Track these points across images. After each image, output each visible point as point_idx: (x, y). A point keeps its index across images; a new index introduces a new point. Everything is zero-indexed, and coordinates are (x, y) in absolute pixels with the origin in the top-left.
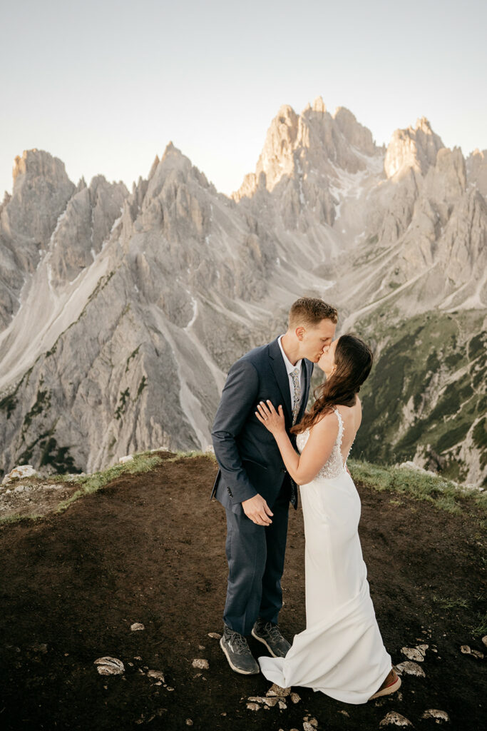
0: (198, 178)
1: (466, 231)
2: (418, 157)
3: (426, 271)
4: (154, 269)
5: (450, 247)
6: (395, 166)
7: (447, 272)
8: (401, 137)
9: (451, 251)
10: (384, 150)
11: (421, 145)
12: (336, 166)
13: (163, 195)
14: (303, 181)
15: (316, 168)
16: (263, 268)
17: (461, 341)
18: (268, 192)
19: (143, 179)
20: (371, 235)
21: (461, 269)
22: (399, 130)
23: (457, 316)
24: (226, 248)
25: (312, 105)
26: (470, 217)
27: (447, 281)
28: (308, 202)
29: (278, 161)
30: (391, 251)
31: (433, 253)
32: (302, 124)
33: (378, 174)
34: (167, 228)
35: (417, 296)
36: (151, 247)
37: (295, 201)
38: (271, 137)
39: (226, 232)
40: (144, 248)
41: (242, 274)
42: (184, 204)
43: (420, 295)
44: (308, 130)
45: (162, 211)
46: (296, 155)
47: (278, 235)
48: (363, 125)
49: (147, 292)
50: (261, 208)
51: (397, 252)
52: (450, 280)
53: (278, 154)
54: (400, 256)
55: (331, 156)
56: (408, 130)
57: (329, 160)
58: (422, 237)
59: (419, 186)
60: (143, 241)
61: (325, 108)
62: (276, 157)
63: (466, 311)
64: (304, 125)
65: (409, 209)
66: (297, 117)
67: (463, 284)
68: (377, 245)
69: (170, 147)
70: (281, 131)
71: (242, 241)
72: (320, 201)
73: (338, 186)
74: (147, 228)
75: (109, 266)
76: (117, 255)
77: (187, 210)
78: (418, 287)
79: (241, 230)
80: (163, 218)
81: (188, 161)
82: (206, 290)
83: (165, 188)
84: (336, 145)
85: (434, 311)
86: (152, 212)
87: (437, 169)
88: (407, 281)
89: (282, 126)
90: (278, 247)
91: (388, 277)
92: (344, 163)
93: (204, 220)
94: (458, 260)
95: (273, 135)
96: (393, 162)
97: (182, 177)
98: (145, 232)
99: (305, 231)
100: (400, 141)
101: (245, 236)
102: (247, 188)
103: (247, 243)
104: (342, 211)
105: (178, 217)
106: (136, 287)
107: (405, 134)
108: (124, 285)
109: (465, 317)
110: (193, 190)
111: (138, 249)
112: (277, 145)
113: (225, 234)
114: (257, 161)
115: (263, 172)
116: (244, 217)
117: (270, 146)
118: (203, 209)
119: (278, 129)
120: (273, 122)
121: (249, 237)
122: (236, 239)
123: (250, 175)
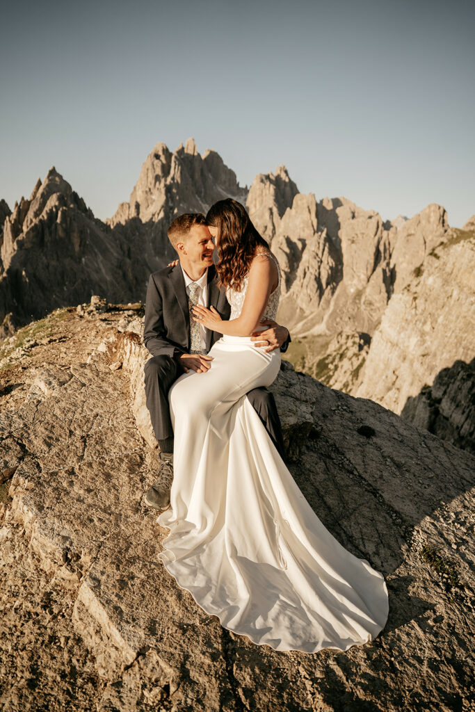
0: (77, 203)
1: (316, 267)
2: (277, 200)
4: (33, 284)
5: (302, 280)
6: (255, 206)
7: (299, 301)
8: (262, 181)
9: (302, 284)
10: (246, 191)
11: (280, 189)
12: (202, 202)
13: (44, 215)
14: (173, 212)
15: (185, 202)
16: (134, 290)
17: (309, 363)
18: (141, 221)
19: (25, 199)
21: (311, 299)
22: (261, 175)
23: (306, 340)
24: (100, 269)
25: (185, 146)
26: (320, 255)
27: (298, 310)
29: (151, 193)
31: (287, 285)
32: (175, 162)
34: (47, 247)
36: (31, 264)
38: (146, 171)
39: (102, 254)
40: (24, 264)
41: (115, 294)
42: (64, 225)
44: (180, 167)
45: (42, 230)
46: (168, 189)
47: (147, 260)
48: (229, 167)
49: (25, 305)
50: (133, 235)
52: (301, 309)
53: (152, 187)
55: (199, 193)
56: (269, 176)
57: (197, 196)
59: (276, 225)
60: (22, 258)
61: (196, 148)
62: (150, 189)
63: (314, 337)
64: (177, 163)
66: (171, 155)
67: (312, 313)
69: (53, 172)
70: (155, 166)
71: (116, 264)
74: (28, 245)
77: (65, 230)
79: (115, 253)
80: (43, 238)
81: (68, 187)
83: (47, 209)
84: (204, 183)
86: (33, 231)
87: (293, 211)
89: (156, 162)
90: (147, 270)
92: (211, 200)
93: (81, 242)
94: (309, 292)
95: (148, 169)
96: (254, 202)
97: (60, 199)
98: (26, 249)
100: (262, 184)
101: (118, 259)
102: (121, 216)
103: (120, 266)
105: (57, 237)
106: (15, 301)
107: (266, 179)
109: (313, 342)
110: (73, 213)
111: (18, 264)
112: (151, 179)
113: (100, 256)
114: (131, 192)
115: (137, 202)
116: (118, 242)
117: (145, 178)
118: (82, 232)
119: (153, 164)
120: (148, 157)
121: (122, 260)
122: (110, 262)
123: (124, 204)
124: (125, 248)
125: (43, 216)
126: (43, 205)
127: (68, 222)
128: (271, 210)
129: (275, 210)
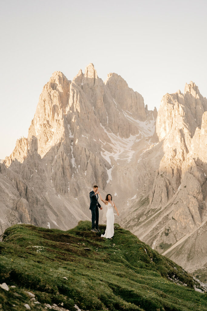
3: (196, 230)
6: (165, 130)
8: (169, 101)
10: (155, 114)
11: (190, 109)
12: (108, 130)
14: (74, 144)
15: (87, 132)
18: (39, 156)
20: (142, 197)
22: (168, 94)
25: (84, 72)
28: (79, 166)
29: (50, 126)
30: (161, 212)
31: (201, 213)
32: (73, 90)
33: (149, 138)
35: (186, 255)
37: (66, 164)
38: (43, 102)
43: (189, 254)
44: (79, 96)
46: (67, 120)
47: (48, 199)
50: (33, 173)
51: (168, 213)
53: (50, 119)
54: (170, 217)
55: (103, 121)
56: (177, 94)
57: (101, 125)
58: (190, 197)
59: (188, 146)
61: (96, 75)
62: (48, 122)
64: (75, 90)
65: (178, 169)
66: (68, 83)
68: (148, 207)
70: (52, 97)
71: (11, 206)
72: (91, 164)
73: (110, 150)
78: (188, 246)
84: (107, 110)
85: (204, 270)
87: (203, 131)
88: (177, 241)
89: (53, 92)
90: (49, 211)
91: (158, 238)
92: (116, 127)
95: (44, 102)
96: (163, 126)
99: (76, 195)
100: (169, 104)
101: (14, 200)
102: (20, 153)
103: (16, 208)
104: (114, 174)
107: (174, 98)
112: (48, 110)
114: (29, 127)
115: (33, 137)
116: (13, 180)
117: (43, 110)
119: (50, 95)
120: (44, 88)
121: (18, 201)
122: (5, 204)
123: (22, 140)
124: (22, 188)
128: (181, 131)
129: (186, 131)
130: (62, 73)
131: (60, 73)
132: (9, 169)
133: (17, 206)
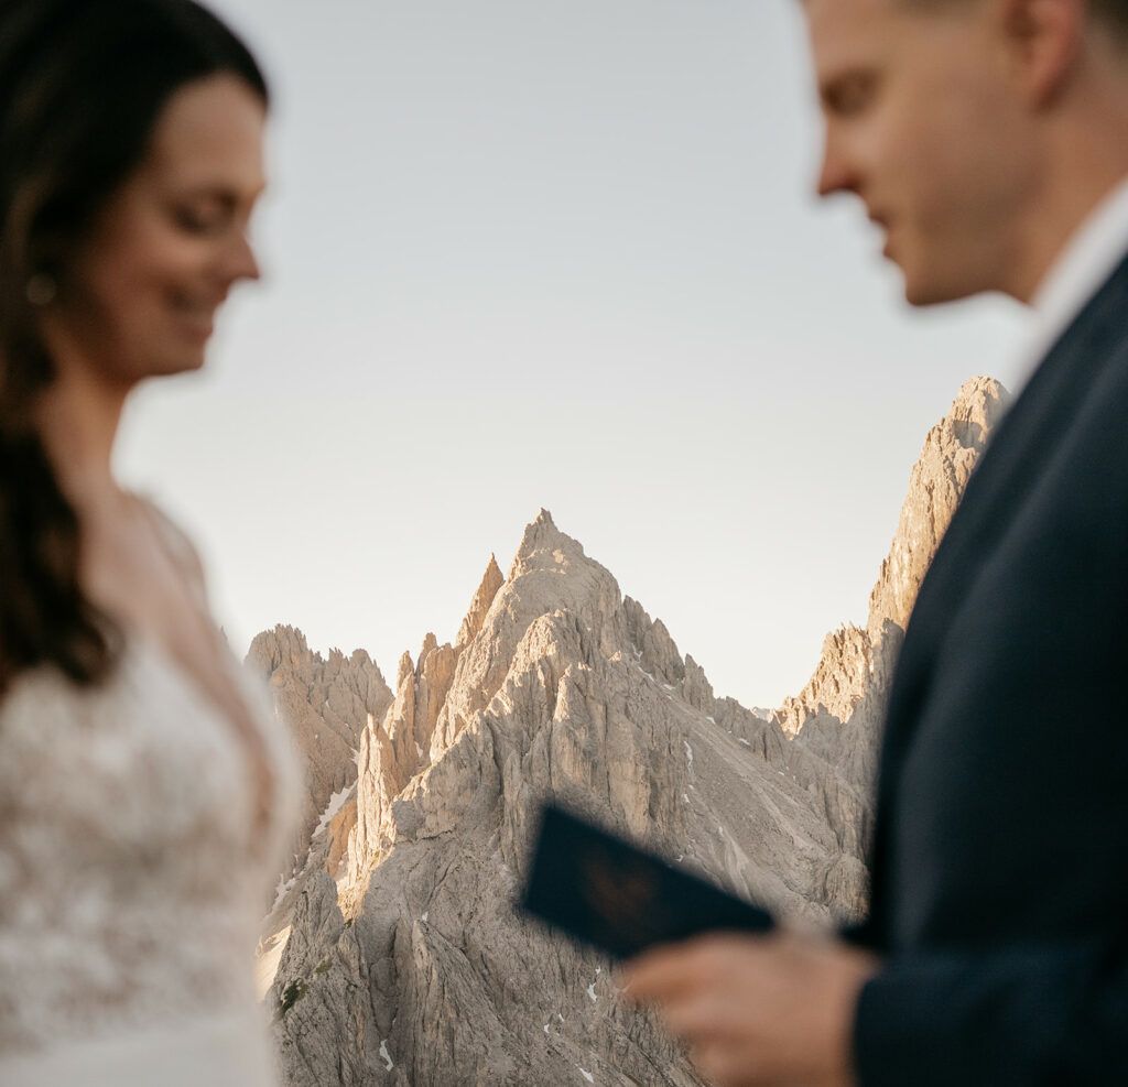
0: (641, 647)
4: (455, 977)
13: (503, 701)
19: (440, 641)
36: (453, 898)
38: (925, 496)
39: (741, 845)
40: (424, 897)
42: (582, 736)
45: (496, 758)
49: (425, 1069)
60: (416, 873)
69: (542, 532)
71: (805, 883)
74: (439, 821)
75: (284, 966)
76: (317, 925)
77: (591, 758)
80: (501, 791)
81: (604, 581)
82: (659, 1070)
83: (514, 674)
86: (460, 766)
93: (654, 799)
95: (930, 491)
97: (574, 637)
98: (431, 839)
102: (837, 684)
103: (825, 893)
106: (383, 1052)
108: (339, 1039)
110: (619, 687)
111: (401, 900)
113: (737, 849)
114: (872, 586)
116: (812, 787)
117: (924, 526)
118: (654, 759)
119: (951, 466)
120: (929, 439)
121: (832, 865)
122: (780, 875)
123: (846, 637)
124: (846, 815)
125: (497, 704)
126: (502, 659)
127: (599, 722)
130: (996, 382)
131: (991, 383)
132: (798, 743)
133: (828, 886)
